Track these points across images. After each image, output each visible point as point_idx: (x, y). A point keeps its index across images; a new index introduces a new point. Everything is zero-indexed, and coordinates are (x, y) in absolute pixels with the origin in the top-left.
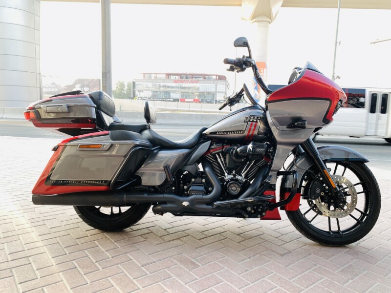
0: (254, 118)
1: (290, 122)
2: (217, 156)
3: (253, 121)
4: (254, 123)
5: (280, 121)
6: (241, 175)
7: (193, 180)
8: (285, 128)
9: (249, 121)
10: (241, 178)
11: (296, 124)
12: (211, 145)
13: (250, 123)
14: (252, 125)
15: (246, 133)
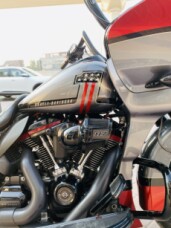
0: (89, 74)
1: (150, 76)
2: (42, 139)
3: (88, 81)
4: (90, 84)
5: (133, 77)
6: (76, 169)
7: (7, 179)
8: (142, 88)
9: (82, 81)
10: (78, 172)
11: (162, 80)
12: (29, 123)
13: (83, 85)
14: (86, 87)
15: (79, 102)
